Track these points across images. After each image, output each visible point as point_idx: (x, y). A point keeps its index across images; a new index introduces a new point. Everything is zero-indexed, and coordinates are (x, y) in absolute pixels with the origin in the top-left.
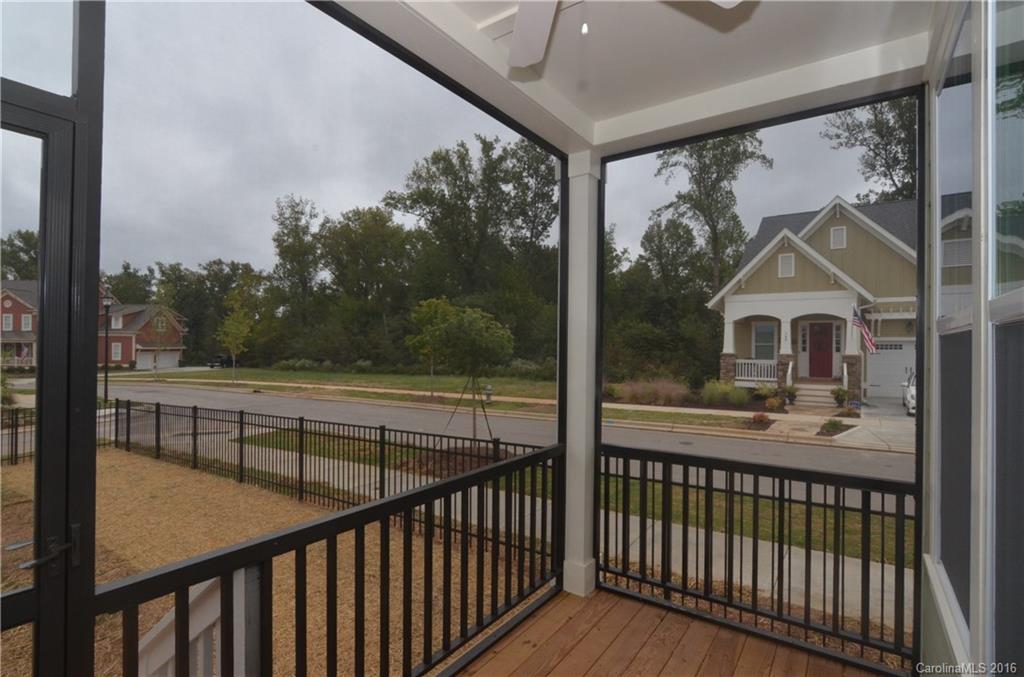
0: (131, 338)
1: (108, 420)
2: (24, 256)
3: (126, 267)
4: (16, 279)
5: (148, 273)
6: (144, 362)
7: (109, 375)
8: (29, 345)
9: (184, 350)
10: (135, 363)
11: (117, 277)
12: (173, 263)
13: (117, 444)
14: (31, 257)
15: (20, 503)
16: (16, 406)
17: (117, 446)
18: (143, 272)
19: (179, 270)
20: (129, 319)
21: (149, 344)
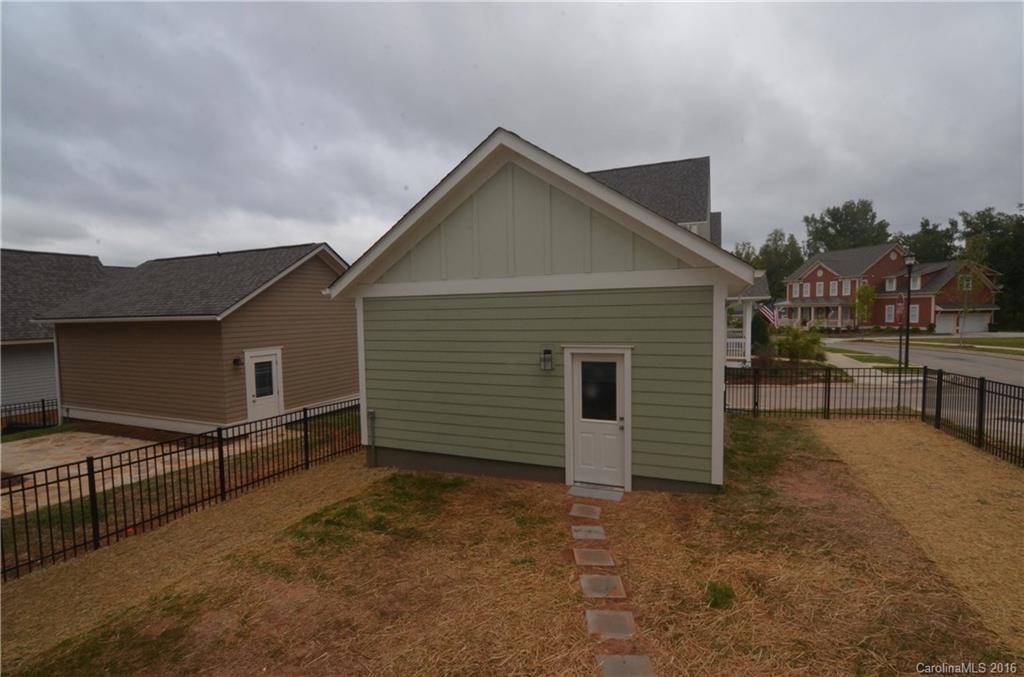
0: (930, 299)
1: (914, 385)
2: (831, 230)
3: (925, 224)
4: (826, 251)
5: (949, 226)
6: (945, 326)
7: (910, 337)
8: (836, 309)
9: (996, 311)
10: (934, 325)
11: (914, 236)
12: (982, 209)
13: (924, 417)
14: (837, 230)
15: (832, 461)
16: (826, 363)
17: (923, 420)
18: (944, 226)
19: (992, 217)
20: (928, 280)
21: (953, 304)
